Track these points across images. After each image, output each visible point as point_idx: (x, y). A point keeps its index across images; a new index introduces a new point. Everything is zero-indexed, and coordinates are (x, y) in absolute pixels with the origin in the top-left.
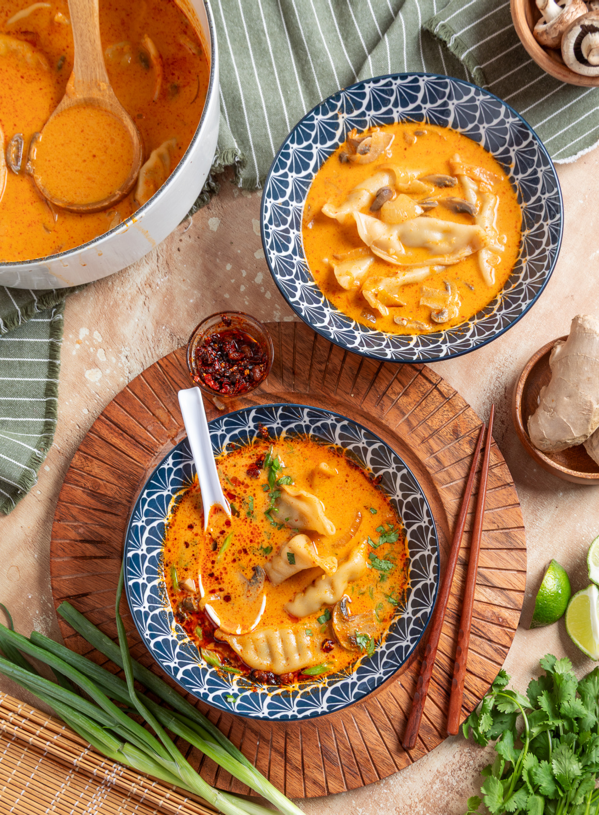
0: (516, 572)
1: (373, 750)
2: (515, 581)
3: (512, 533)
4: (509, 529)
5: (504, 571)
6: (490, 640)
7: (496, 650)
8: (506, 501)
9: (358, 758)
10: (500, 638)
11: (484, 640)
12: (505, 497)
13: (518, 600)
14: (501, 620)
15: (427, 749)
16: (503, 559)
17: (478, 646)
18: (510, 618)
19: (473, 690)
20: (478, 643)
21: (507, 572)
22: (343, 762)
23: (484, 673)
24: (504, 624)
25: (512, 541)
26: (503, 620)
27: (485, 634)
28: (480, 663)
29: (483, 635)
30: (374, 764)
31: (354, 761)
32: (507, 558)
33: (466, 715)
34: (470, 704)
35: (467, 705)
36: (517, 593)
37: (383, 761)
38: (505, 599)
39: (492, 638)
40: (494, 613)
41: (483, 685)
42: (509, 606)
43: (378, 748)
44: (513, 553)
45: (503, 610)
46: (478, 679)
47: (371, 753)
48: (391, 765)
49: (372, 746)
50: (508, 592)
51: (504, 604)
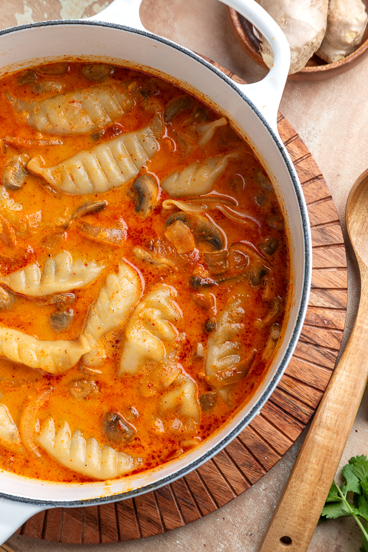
0: (336, 270)
1: (207, 477)
2: (336, 279)
3: (327, 228)
4: (324, 224)
5: (323, 270)
6: (317, 345)
7: (324, 355)
8: (317, 195)
9: (192, 489)
10: (327, 341)
11: (311, 346)
12: (315, 191)
13: (342, 299)
14: (326, 322)
15: (265, 469)
16: (321, 257)
17: (306, 353)
18: (335, 318)
19: (306, 401)
20: (304, 350)
21: (326, 270)
22: (177, 495)
23: (315, 381)
24: (330, 326)
25: (328, 237)
26: (328, 322)
27: (311, 339)
28: (310, 370)
29: (308, 340)
30: (210, 492)
31: (189, 492)
32: (325, 256)
33: (301, 428)
34: (304, 416)
35: (301, 417)
36: (340, 292)
37: (219, 488)
38: (328, 299)
39: (319, 342)
40: (318, 316)
41: (315, 394)
42: (333, 306)
43: (212, 475)
44: (331, 250)
45: (327, 312)
46: (310, 388)
47: (206, 481)
48: (229, 491)
49: (206, 474)
50: (330, 292)
51: (327, 305)
